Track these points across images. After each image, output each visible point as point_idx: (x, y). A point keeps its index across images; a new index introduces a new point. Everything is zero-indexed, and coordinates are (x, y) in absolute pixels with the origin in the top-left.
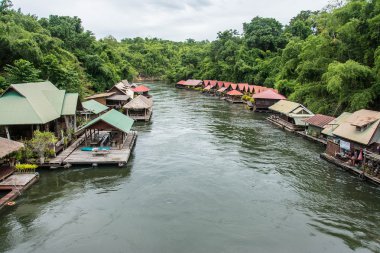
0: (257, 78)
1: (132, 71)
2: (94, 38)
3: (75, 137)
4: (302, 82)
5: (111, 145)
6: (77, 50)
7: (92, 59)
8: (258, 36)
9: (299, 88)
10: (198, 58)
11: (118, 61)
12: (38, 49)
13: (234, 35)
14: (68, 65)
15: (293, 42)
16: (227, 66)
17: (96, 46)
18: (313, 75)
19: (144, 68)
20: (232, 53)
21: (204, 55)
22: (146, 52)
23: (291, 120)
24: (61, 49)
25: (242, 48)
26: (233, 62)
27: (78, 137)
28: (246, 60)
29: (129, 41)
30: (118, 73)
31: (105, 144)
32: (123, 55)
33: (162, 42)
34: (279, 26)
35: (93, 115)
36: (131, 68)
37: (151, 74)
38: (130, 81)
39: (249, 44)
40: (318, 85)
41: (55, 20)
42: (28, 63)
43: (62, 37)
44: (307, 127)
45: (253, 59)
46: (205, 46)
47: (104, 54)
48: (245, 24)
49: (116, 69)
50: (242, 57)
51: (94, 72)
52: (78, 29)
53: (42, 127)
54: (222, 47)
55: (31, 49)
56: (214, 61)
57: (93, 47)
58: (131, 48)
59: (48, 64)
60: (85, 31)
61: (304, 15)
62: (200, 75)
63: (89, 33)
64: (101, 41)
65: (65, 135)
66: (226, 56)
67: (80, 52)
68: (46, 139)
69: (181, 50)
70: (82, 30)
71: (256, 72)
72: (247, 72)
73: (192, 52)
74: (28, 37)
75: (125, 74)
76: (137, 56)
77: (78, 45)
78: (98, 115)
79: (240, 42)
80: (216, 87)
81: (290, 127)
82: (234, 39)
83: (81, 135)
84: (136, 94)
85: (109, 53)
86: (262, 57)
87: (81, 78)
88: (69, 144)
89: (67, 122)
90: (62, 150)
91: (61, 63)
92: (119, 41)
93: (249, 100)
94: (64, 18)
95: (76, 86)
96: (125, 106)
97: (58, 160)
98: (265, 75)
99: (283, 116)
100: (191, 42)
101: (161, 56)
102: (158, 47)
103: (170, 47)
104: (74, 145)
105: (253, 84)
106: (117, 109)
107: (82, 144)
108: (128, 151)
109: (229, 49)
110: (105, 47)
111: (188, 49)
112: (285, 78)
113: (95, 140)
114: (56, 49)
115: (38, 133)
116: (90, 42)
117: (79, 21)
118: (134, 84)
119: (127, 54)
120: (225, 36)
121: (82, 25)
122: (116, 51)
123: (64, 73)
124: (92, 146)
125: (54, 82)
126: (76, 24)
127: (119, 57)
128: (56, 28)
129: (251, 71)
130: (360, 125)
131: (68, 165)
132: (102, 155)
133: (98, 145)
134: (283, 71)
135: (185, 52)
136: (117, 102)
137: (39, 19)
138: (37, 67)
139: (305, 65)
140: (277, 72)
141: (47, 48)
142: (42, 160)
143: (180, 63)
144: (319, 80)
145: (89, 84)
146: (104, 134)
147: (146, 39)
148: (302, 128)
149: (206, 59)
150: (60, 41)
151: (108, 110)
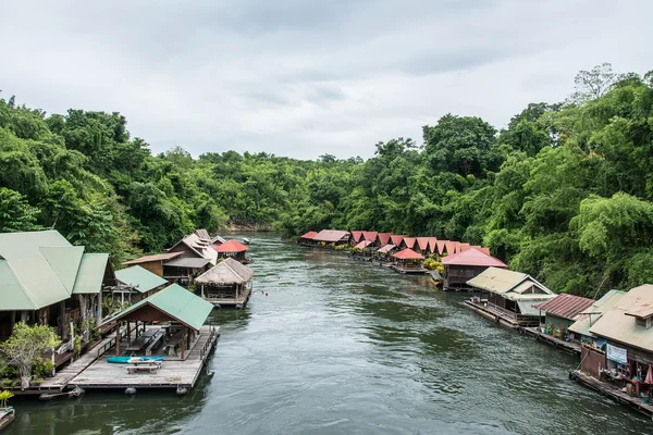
0: (451, 226)
1: (217, 212)
2: (147, 152)
3: (96, 337)
4: (534, 233)
5: (166, 353)
6: (114, 172)
7: (141, 191)
8: (451, 148)
9: (527, 244)
10: (342, 190)
11: (190, 194)
12: (38, 171)
13: (406, 149)
14: (95, 200)
15: (514, 161)
16: (395, 206)
17: (151, 167)
18: (554, 221)
19: (240, 207)
20: (403, 182)
21: (351, 185)
22: (244, 179)
23: (511, 306)
24: (82, 171)
25: (420, 172)
26: (406, 198)
27: (104, 336)
28: (429, 193)
29: (214, 158)
30: (191, 217)
31: (155, 351)
32: (201, 184)
33: (274, 161)
34: (489, 131)
35: (136, 295)
36: (215, 207)
37: (254, 219)
38: (212, 232)
39: (435, 164)
40: (563, 239)
41: (77, 118)
42: (17, 196)
43: (87, 149)
44: (543, 319)
45: (442, 191)
46: (355, 167)
47: (165, 180)
48: (426, 129)
49: (186, 209)
50: (421, 188)
51: (145, 214)
52: (119, 135)
53: (33, 317)
54: (386, 169)
55: (25, 169)
56: (370, 195)
57: (146, 168)
58: (217, 170)
59: (54, 197)
60: (131, 140)
61: (535, 111)
62: (345, 222)
63: (138, 143)
64: (162, 156)
65: (78, 332)
66: (392, 186)
67: (120, 176)
68: (38, 339)
69: (310, 175)
70: (127, 137)
71: (449, 215)
72: (431, 215)
73: (329, 178)
74: (21, 148)
75: (203, 220)
76: (227, 185)
77: (118, 164)
78: (147, 294)
79: (418, 162)
80: (376, 244)
81: (511, 320)
82: (407, 155)
83: (110, 332)
84: (221, 255)
85: (175, 180)
86: (459, 187)
87: (119, 226)
88: (85, 350)
89: (84, 308)
90: (68, 363)
91: (81, 196)
92: (195, 157)
93: (435, 266)
94: (94, 116)
95: (108, 239)
96: (199, 279)
97: (58, 381)
98: (465, 222)
99: (496, 299)
100: (328, 161)
101: (272, 186)
102: (267, 169)
103: (289, 169)
104: (94, 351)
105: (442, 237)
106: (184, 285)
107: (110, 351)
108: (198, 364)
109: (397, 173)
110: (167, 169)
111: (323, 172)
112: (502, 225)
113: (136, 343)
114: (73, 171)
115: (22, 328)
116: (140, 159)
117: (122, 121)
118: (219, 238)
119: (209, 181)
120: (390, 150)
121: (127, 128)
122: (188, 177)
123: (85, 214)
124: (129, 353)
125: (64, 231)
126: (117, 127)
127: (193, 187)
128: (77, 132)
129: (440, 213)
130: (643, 315)
131: (78, 391)
132: (146, 371)
133: (141, 352)
134: (499, 213)
135: (317, 179)
136: (186, 271)
137: (47, 116)
138: (33, 204)
139: (538, 202)
140: (488, 215)
141: (56, 169)
142: (26, 381)
143: (308, 198)
144: (565, 229)
145: (135, 236)
146: (156, 330)
147: (246, 154)
148: (534, 321)
149: (356, 192)
150: (83, 157)
151: (166, 285)
